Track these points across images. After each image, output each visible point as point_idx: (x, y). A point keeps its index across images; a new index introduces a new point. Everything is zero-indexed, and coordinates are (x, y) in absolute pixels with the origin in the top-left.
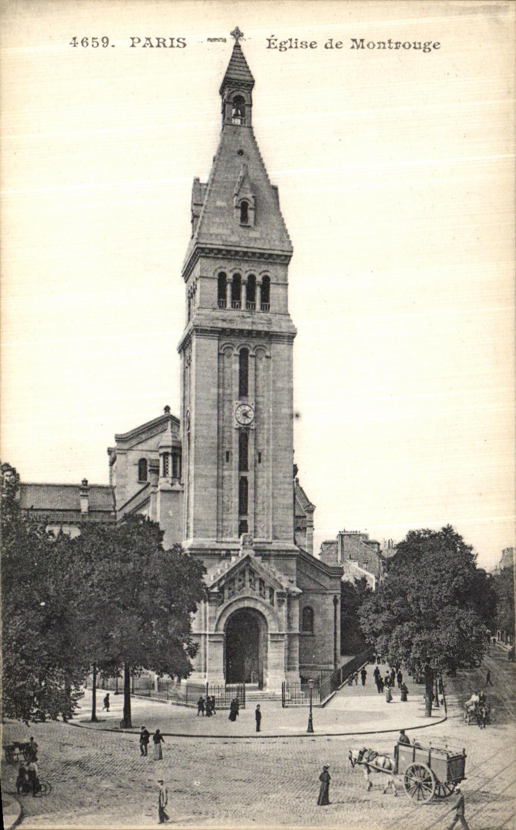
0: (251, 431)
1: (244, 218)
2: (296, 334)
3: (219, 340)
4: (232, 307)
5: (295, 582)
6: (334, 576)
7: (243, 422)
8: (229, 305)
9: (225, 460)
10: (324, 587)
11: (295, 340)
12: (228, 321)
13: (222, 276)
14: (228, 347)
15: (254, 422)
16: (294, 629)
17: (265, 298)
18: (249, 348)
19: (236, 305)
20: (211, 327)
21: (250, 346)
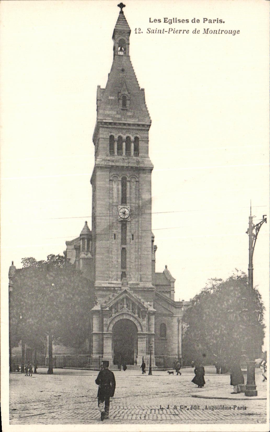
0: (128, 223)
1: (124, 104)
2: (153, 168)
3: (110, 172)
4: (118, 154)
5: (152, 306)
6: (178, 306)
7: (123, 217)
8: (116, 154)
9: (114, 239)
10: (172, 313)
11: (153, 171)
12: (115, 162)
13: (112, 137)
14: (115, 176)
15: (129, 217)
16: (152, 331)
17: (136, 149)
18: (126, 176)
19: (120, 154)
20: (105, 165)
21: (127, 176)
